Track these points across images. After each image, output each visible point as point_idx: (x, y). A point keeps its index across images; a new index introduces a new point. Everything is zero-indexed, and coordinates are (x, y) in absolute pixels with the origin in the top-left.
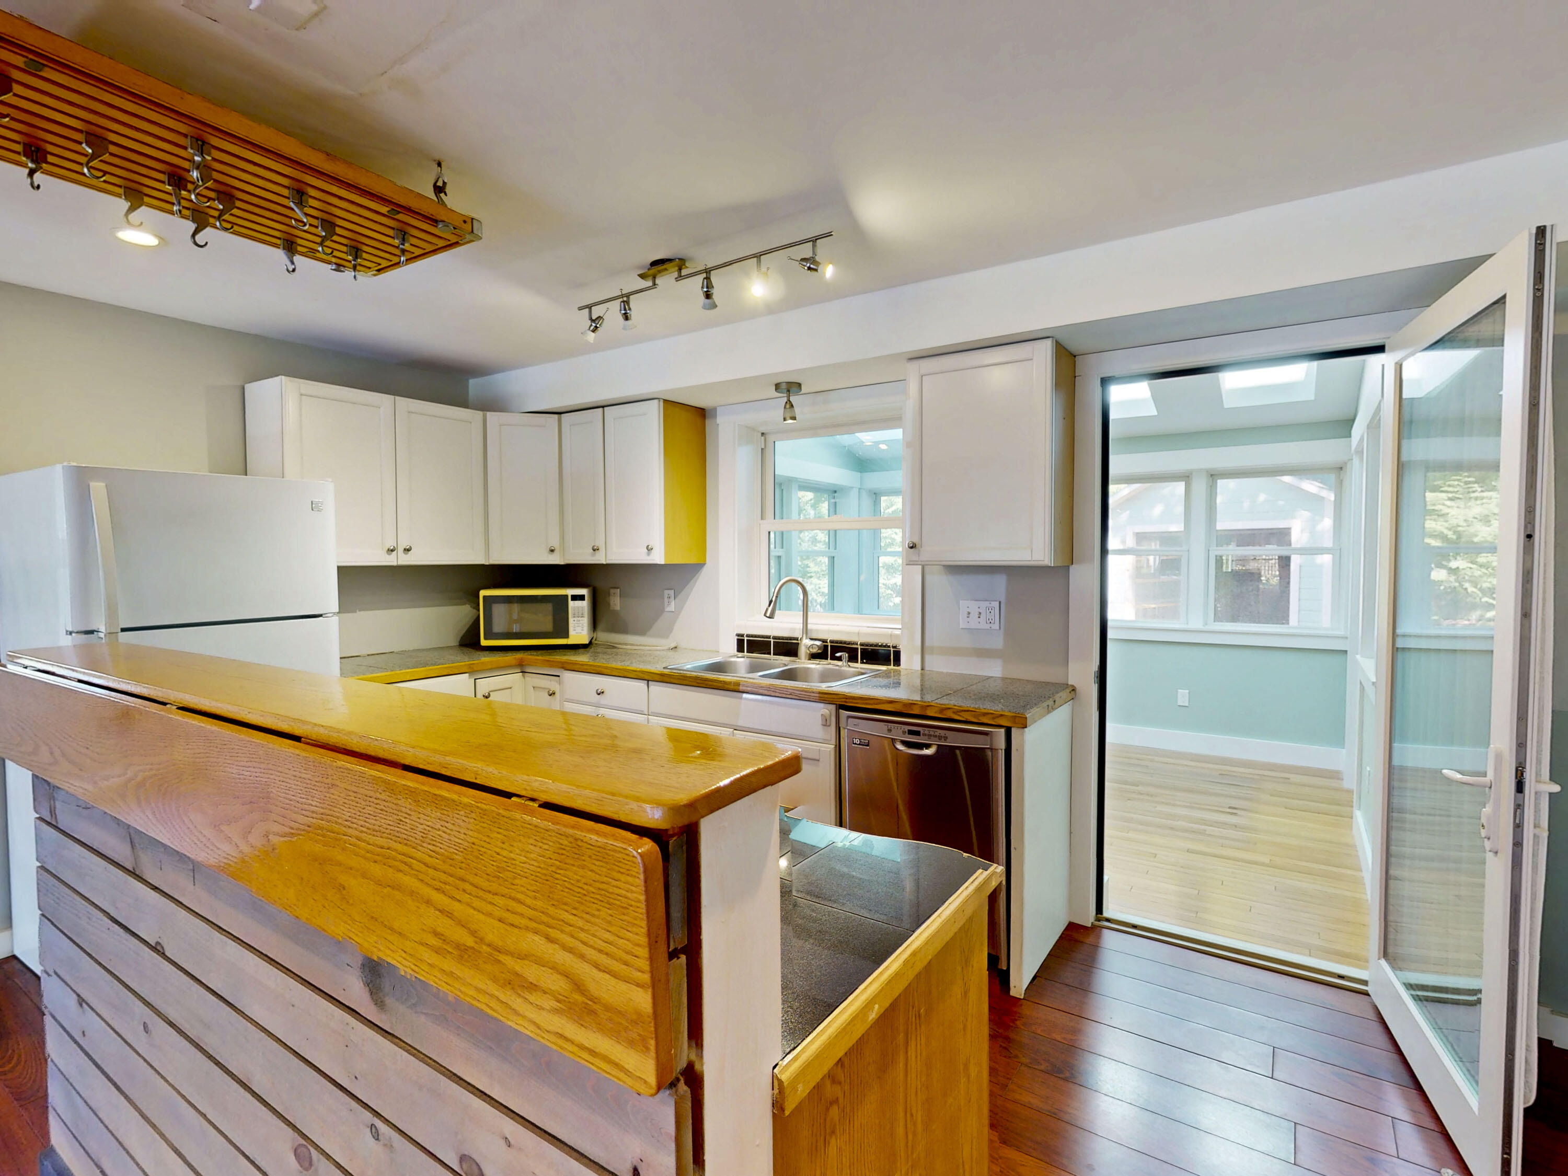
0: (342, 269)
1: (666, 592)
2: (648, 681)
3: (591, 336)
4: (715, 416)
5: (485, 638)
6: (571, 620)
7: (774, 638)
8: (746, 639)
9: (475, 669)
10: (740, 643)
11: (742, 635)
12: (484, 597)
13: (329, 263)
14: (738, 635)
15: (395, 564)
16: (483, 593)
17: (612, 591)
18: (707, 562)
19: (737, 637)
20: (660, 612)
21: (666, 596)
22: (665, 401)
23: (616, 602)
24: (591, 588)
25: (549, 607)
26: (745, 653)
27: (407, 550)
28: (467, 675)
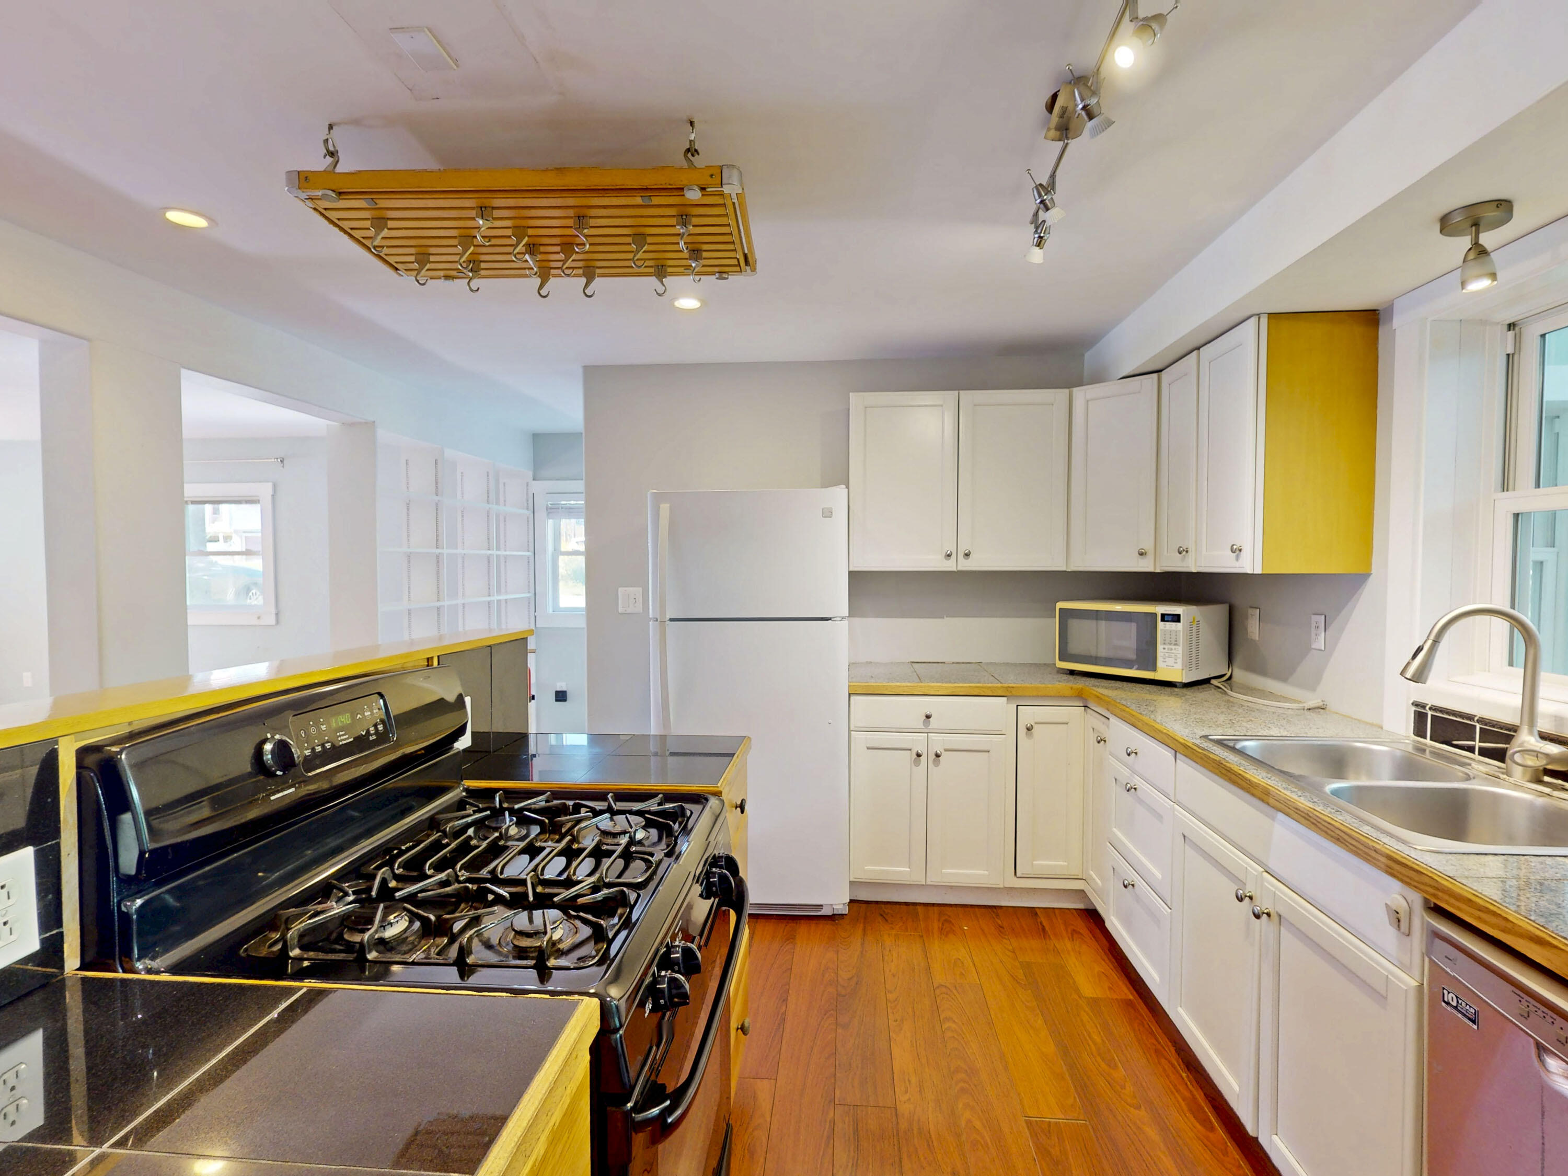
0: (725, 276)
1: (1315, 618)
2: (1176, 752)
3: (1037, 256)
4: (1391, 319)
5: (1060, 659)
6: (1160, 647)
7: (1481, 721)
8: (1430, 713)
9: (1014, 693)
10: (1420, 718)
11: (1424, 707)
12: (1060, 609)
13: (713, 274)
14: (1416, 704)
15: (954, 569)
16: (1061, 605)
17: (1250, 611)
18: (1373, 571)
19: (1414, 708)
20: (1307, 649)
21: (1314, 625)
22: (1268, 314)
23: (1253, 628)
24: (1226, 607)
25: (1131, 629)
26: (1428, 741)
27: (967, 555)
28: (1005, 699)
